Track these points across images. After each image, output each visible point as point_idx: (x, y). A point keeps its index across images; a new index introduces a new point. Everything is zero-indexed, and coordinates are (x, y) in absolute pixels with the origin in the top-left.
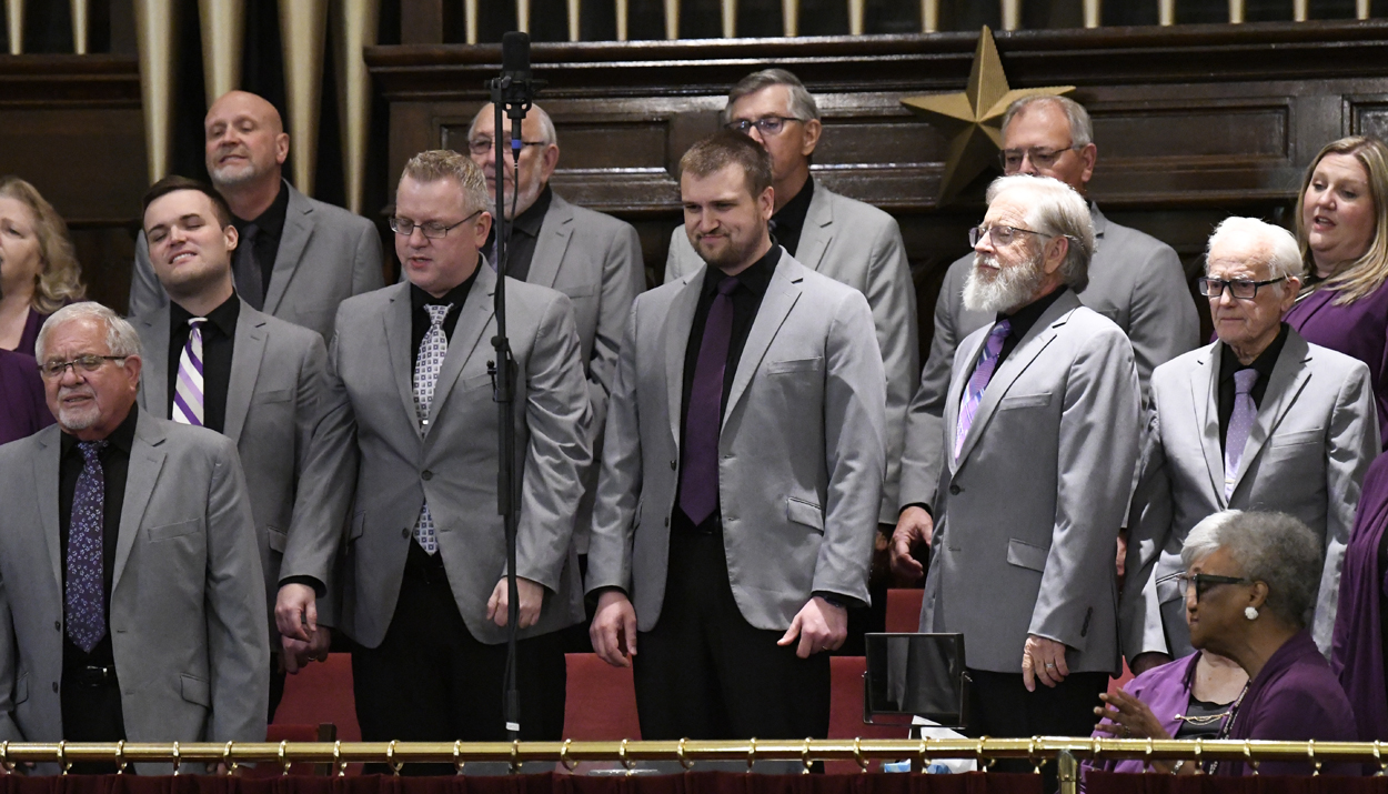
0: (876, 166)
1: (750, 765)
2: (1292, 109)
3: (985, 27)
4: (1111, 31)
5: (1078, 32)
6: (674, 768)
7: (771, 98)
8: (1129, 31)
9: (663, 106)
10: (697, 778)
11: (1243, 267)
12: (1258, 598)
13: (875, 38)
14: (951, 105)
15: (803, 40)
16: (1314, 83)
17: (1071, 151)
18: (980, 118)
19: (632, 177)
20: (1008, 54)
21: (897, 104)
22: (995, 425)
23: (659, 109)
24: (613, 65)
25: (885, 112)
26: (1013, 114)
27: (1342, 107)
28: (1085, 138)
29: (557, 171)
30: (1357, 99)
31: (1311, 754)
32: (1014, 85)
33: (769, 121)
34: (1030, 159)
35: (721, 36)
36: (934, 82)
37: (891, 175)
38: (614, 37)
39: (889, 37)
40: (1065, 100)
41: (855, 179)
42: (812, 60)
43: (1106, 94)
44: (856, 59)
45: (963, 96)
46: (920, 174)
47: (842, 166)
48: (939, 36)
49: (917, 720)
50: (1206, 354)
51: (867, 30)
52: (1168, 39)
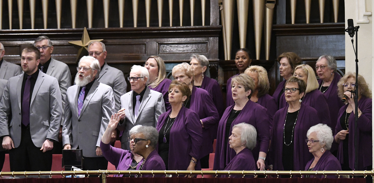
0: (63, 55)
1: (39, 176)
2: (146, 44)
3: (85, 28)
4: (111, 28)
5: (104, 29)
6: (23, 177)
7: (44, 42)
8: (114, 28)
9: (19, 43)
10: (28, 179)
11: (135, 75)
12: (149, 143)
13: (63, 29)
14: (78, 43)
15: (48, 30)
16: (151, 39)
17: (102, 53)
18: (84, 45)
19: (13, 57)
20: (90, 33)
21: (67, 43)
22: (88, 107)
23: (18, 43)
24: (9, 34)
25: (65, 44)
26: (90, 45)
27: (156, 44)
28: (105, 50)
29: (5, 56)
30: (159, 43)
31: (152, 173)
32: (91, 39)
33: (44, 47)
34: (95, 54)
35: (31, 29)
36: (75, 38)
37: (66, 57)
38: (9, 29)
39: (66, 29)
40: (101, 42)
41: (59, 58)
42: (50, 34)
43: (110, 41)
44: (59, 33)
45: (81, 41)
46: (72, 57)
47: (56, 55)
48: (76, 29)
49: (73, 167)
50: (131, 93)
51: (61, 28)
52: (122, 30)
